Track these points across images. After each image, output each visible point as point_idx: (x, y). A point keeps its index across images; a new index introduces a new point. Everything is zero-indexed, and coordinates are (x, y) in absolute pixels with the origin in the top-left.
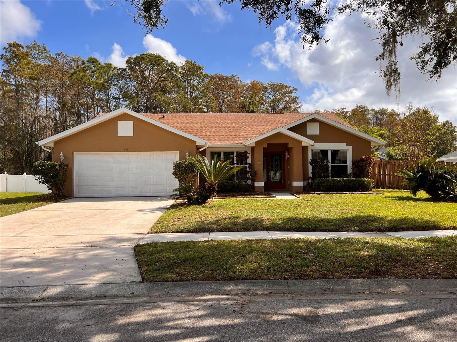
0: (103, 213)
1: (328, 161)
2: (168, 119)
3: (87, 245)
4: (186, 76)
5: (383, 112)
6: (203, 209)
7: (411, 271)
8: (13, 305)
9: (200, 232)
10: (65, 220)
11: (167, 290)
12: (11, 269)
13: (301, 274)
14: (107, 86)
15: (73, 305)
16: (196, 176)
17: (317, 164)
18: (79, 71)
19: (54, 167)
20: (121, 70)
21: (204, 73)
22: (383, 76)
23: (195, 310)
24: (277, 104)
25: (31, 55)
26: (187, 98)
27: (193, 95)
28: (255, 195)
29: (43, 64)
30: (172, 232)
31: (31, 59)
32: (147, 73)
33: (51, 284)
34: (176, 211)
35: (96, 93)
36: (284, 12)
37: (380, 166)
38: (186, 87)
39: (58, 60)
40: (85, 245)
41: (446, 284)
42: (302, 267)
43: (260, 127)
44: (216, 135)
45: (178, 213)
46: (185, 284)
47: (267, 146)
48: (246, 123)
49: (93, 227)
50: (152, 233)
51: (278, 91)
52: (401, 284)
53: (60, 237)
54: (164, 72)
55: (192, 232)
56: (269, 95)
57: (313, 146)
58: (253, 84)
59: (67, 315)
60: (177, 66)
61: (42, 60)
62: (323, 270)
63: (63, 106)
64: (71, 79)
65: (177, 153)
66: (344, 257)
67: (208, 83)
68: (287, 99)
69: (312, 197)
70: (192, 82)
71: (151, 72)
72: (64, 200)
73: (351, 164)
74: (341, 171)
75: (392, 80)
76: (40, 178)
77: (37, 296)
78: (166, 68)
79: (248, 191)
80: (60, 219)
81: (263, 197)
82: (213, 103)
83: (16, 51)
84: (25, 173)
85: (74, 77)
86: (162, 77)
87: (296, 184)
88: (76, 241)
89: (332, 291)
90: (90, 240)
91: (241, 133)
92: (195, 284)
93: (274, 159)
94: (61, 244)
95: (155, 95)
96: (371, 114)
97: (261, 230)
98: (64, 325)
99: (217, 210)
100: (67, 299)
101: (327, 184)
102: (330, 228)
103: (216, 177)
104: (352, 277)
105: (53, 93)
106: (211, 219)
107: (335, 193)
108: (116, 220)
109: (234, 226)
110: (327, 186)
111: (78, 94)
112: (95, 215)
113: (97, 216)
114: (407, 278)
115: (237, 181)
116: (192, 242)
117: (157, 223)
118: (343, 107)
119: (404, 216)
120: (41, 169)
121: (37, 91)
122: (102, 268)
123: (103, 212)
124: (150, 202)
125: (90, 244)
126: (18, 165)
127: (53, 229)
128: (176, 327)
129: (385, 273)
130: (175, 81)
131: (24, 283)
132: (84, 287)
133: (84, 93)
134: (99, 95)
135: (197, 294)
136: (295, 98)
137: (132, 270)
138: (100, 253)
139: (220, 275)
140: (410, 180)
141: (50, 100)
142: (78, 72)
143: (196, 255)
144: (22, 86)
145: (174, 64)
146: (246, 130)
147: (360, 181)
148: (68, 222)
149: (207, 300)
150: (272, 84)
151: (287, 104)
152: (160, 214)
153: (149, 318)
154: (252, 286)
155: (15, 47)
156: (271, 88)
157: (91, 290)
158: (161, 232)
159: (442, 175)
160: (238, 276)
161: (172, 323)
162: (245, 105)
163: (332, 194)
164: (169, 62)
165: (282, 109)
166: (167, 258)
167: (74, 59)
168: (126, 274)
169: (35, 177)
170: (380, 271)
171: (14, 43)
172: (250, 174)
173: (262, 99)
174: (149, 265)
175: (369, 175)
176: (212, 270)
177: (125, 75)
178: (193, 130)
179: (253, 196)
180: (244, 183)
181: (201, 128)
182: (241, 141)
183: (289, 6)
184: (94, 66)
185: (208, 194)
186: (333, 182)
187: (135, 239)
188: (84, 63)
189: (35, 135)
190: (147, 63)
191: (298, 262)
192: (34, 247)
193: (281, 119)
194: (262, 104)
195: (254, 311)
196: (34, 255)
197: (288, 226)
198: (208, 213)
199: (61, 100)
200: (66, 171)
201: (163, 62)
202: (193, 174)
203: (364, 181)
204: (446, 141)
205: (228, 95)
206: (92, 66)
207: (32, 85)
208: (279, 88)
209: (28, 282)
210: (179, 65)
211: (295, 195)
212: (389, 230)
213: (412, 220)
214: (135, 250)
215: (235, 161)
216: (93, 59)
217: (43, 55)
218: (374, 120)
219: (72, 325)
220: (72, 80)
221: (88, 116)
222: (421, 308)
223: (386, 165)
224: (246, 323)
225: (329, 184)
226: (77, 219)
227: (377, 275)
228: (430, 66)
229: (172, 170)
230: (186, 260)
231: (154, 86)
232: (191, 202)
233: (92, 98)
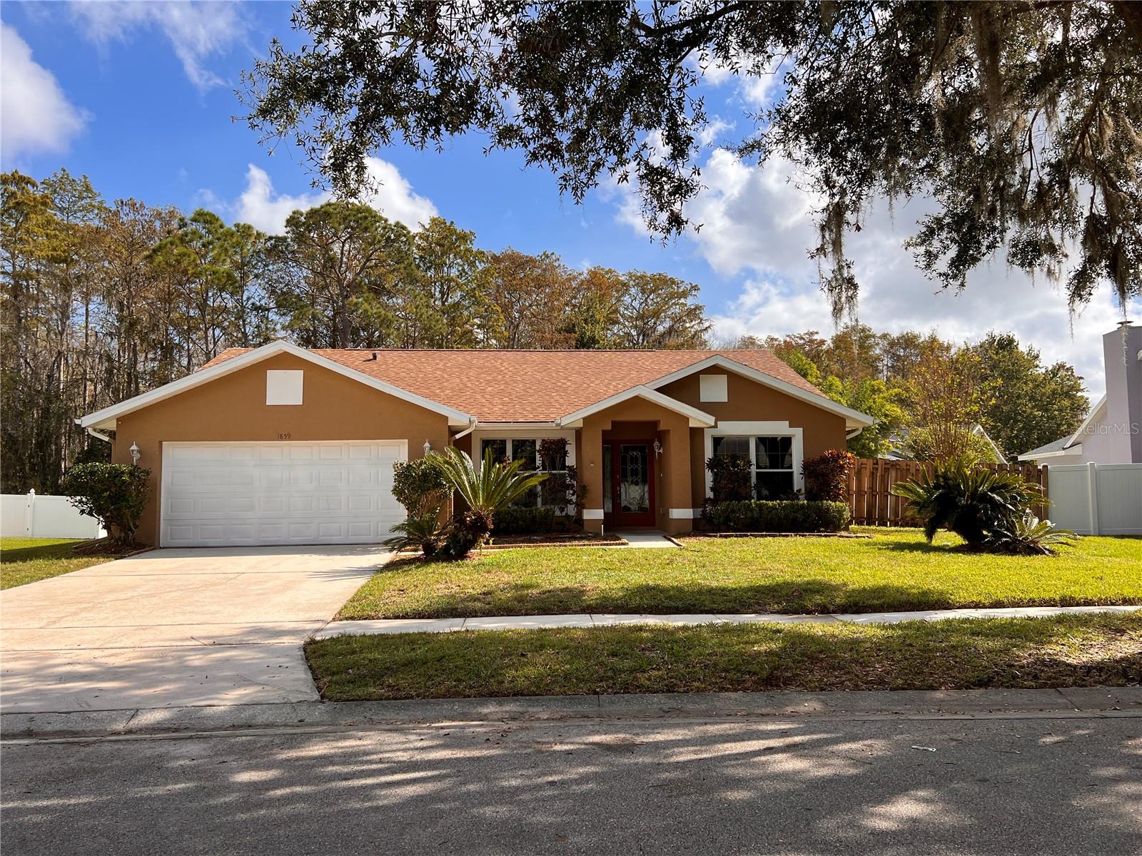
0: (233, 581)
1: (749, 463)
2: (386, 363)
3: (206, 642)
4: (431, 256)
5: (908, 341)
6: (458, 570)
7: (837, 677)
8: (76, 740)
9: (445, 617)
10: (147, 596)
11: (368, 715)
12: (56, 684)
13: (627, 684)
14: (239, 278)
15: (191, 737)
16: (446, 496)
17: (724, 468)
18: (172, 243)
19: (117, 476)
20: (273, 242)
21: (475, 249)
22: (826, 289)
23: (417, 740)
24: (651, 323)
25: (53, 202)
26: (433, 308)
27: (450, 300)
28: (581, 539)
29: (81, 224)
30: (385, 618)
31: (53, 212)
32: (336, 248)
33: (142, 706)
34: (397, 576)
35: (210, 294)
36: (614, 168)
37: (873, 473)
38: (431, 282)
39: (122, 215)
40: (198, 643)
41: (893, 699)
42: (631, 672)
43: (597, 382)
44: (496, 400)
45: (400, 579)
46: (403, 704)
47: (609, 427)
48: (566, 372)
49: (213, 609)
50: (341, 620)
51: (653, 291)
52: (811, 700)
53: (143, 628)
54: (377, 247)
55: (429, 618)
56: (632, 302)
57: (716, 426)
58: (594, 274)
59: (183, 750)
60: (409, 232)
61: (79, 214)
62: (671, 678)
63: (129, 327)
64: (151, 263)
65: (403, 443)
66: (716, 655)
67: (486, 272)
68: (677, 310)
69: (708, 544)
70: (445, 269)
71: (347, 245)
72: (138, 553)
73: (801, 470)
74: (778, 484)
75: (843, 299)
76: (83, 502)
77: (120, 726)
78: (382, 236)
79: (568, 531)
80: (135, 594)
81: (598, 545)
82: (496, 320)
83: (19, 194)
84: (33, 491)
85: (159, 258)
86: (373, 257)
87: (677, 513)
88: (179, 636)
89: (680, 712)
90: (211, 634)
91: (552, 398)
92: (422, 704)
93: (628, 456)
94: (147, 641)
95: (355, 300)
96: (881, 346)
97: (576, 613)
98: (182, 762)
99: (489, 572)
100: (176, 730)
101: (746, 515)
102: (722, 606)
103: (488, 499)
104: (723, 689)
105: (108, 294)
106: (472, 591)
107: (762, 536)
108: (262, 594)
109: (521, 604)
110: (746, 518)
111: (167, 297)
112: (214, 584)
113: (219, 587)
114: (825, 690)
115: (543, 509)
116: (425, 633)
117: (353, 600)
118: (811, 331)
119: (882, 583)
120: (87, 482)
121: (66, 288)
122: (242, 680)
123: (231, 579)
124: (339, 557)
125: (211, 641)
126: (12, 471)
127: (123, 613)
128: (381, 761)
129: (787, 682)
130: (405, 268)
131: (89, 706)
132: (209, 711)
133: (183, 293)
134: (219, 299)
135: (424, 720)
136: (695, 309)
137: (301, 682)
138: (232, 656)
139: (471, 687)
140: (921, 505)
141: (96, 310)
142: (169, 245)
143: (429, 655)
144: (28, 276)
145: (404, 228)
146: (565, 390)
147: (820, 509)
148: (154, 600)
149: (442, 728)
150: (639, 274)
151: (676, 322)
152: (361, 581)
153: (332, 751)
154: (530, 706)
155: (17, 184)
156: (637, 284)
157: (221, 716)
158: (360, 618)
159: (985, 494)
160: (507, 689)
161: (374, 757)
162: (574, 326)
163: (756, 536)
164: (392, 222)
165: (662, 336)
166: (370, 661)
167: (160, 214)
168: (288, 689)
169: (73, 501)
170: (777, 679)
171: (13, 175)
172: (571, 492)
173: (616, 311)
174: (333, 674)
175: (840, 495)
176: (459, 680)
177: (282, 252)
178: (442, 389)
179: (576, 543)
180: (558, 513)
181: (461, 386)
182: (552, 416)
183: (624, 156)
184: (209, 232)
185: (470, 537)
186: (759, 510)
187: (304, 631)
188: (185, 225)
189: (57, 397)
190: (336, 225)
191: (627, 664)
192: (91, 647)
193: (647, 363)
194: (615, 322)
195: (523, 740)
196: (96, 661)
197: (636, 601)
198: (468, 578)
199: (125, 313)
200: (143, 485)
201: (376, 222)
202: (439, 492)
203: (828, 509)
204: (1056, 413)
205: (533, 301)
206: (204, 232)
207: (55, 276)
208: (655, 285)
209: (96, 704)
210: (414, 229)
211: (673, 539)
212: (844, 610)
213: (898, 590)
214: (305, 650)
215: (538, 462)
216: (208, 214)
217: (83, 202)
218: (887, 361)
219: (195, 762)
220: (155, 264)
221: (188, 350)
222: (821, 732)
223: (887, 470)
224: (504, 755)
225: (749, 514)
226: (173, 594)
227: (772, 686)
228: (942, 264)
229: (392, 484)
230: (409, 664)
231: (354, 280)
232: (432, 555)
233: (202, 307)
